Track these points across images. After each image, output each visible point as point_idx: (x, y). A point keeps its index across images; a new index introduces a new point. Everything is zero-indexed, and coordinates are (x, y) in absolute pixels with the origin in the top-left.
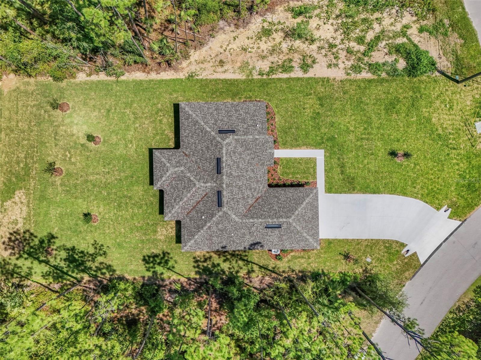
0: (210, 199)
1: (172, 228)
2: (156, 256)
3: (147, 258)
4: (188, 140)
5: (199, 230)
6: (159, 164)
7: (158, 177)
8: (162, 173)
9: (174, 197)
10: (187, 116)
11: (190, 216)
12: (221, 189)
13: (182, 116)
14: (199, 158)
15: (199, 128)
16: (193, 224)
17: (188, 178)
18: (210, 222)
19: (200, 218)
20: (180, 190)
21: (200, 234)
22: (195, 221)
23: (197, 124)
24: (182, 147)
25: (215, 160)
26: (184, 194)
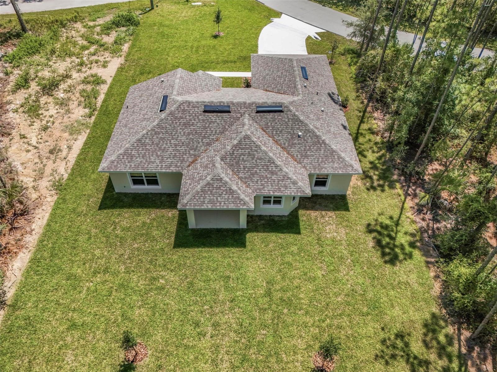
0: (269, 125)
2: (378, 243)
3: (387, 258)
4: (168, 156)
5: (321, 142)
6: (206, 195)
7: (230, 197)
8: (224, 191)
9: (266, 174)
10: (125, 157)
11: (299, 156)
12: (254, 105)
13: (125, 166)
14: (202, 140)
15: (151, 138)
16: (312, 151)
17: (234, 148)
18: (307, 125)
19: (302, 140)
20: (255, 163)
21: (327, 142)
22: (308, 148)
23: (143, 141)
24: (180, 169)
25: (207, 114)
26: (262, 157)
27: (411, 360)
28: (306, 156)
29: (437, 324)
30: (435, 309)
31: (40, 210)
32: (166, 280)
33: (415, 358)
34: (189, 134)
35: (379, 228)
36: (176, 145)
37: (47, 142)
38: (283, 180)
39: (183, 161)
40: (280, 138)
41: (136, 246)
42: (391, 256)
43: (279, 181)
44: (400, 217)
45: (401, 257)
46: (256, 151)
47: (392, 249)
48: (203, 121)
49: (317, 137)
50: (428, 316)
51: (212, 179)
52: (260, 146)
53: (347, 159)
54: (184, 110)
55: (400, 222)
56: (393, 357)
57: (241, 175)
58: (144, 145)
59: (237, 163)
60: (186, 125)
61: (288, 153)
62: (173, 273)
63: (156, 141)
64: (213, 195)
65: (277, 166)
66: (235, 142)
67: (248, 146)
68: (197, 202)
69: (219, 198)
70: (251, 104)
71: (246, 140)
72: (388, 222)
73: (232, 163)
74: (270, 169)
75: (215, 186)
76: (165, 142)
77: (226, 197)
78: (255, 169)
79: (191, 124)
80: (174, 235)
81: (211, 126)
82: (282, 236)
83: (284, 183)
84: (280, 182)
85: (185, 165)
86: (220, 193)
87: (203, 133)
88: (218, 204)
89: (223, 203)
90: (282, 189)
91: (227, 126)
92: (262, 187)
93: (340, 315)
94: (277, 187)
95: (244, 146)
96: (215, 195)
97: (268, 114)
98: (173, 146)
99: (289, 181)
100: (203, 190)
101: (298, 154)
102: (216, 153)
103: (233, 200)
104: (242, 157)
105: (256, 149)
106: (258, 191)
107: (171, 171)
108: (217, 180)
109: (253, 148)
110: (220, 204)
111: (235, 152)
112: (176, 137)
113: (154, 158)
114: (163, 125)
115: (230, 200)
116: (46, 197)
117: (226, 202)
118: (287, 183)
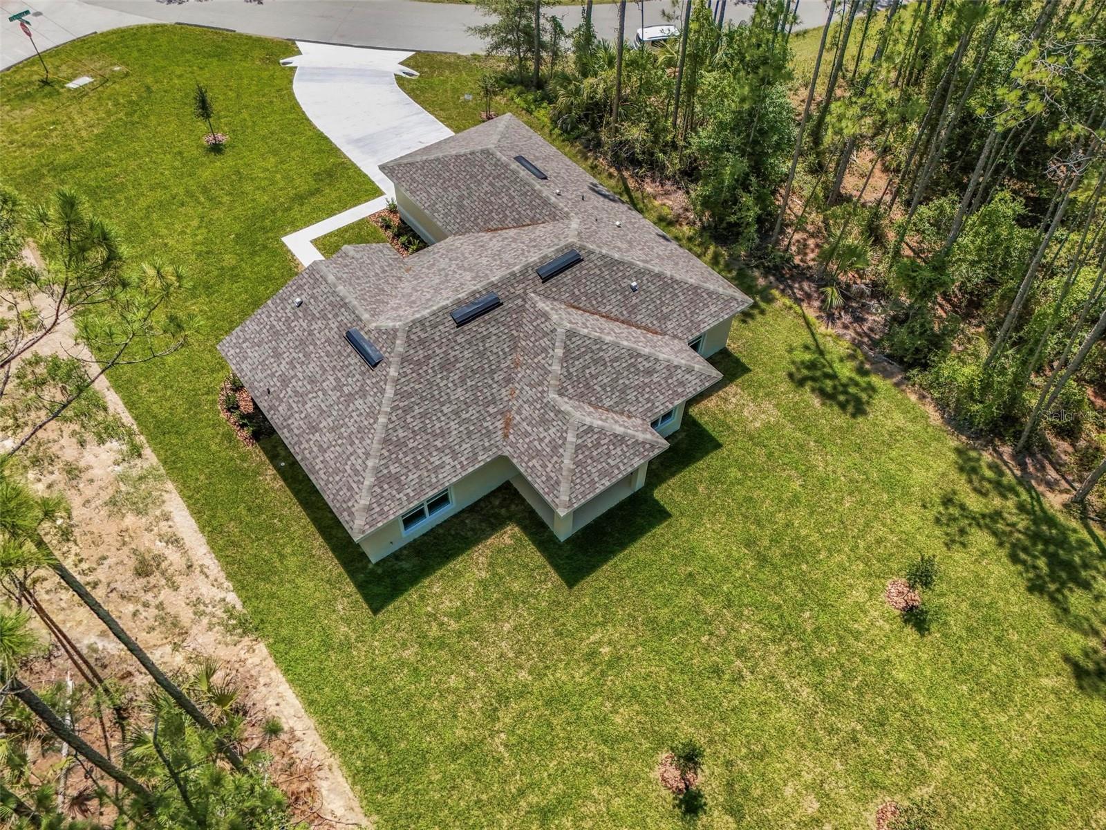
0: (577, 293)
5: (670, 282)
6: (589, 468)
7: (625, 449)
8: (608, 444)
9: (642, 379)
10: (386, 486)
11: (655, 322)
13: (397, 503)
14: (493, 379)
15: (403, 424)
16: (668, 304)
17: (565, 365)
18: (632, 264)
19: (642, 293)
20: (613, 371)
21: (678, 277)
22: (658, 302)
23: (395, 439)
24: (495, 450)
25: (466, 328)
27: (982, 522)
28: (666, 317)
29: (970, 459)
30: (953, 443)
31: (261, 688)
32: (609, 644)
33: (984, 516)
34: (463, 379)
35: (805, 372)
37: (104, 558)
38: (671, 376)
39: (489, 434)
40: (608, 308)
41: (507, 627)
42: (852, 403)
43: (666, 379)
44: (815, 340)
45: (864, 396)
46: (600, 349)
47: (845, 393)
48: (469, 342)
49: (659, 276)
50: (953, 456)
52: (599, 338)
53: (720, 291)
54: (422, 342)
55: (822, 347)
56: (962, 532)
57: (607, 403)
58: (401, 444)
59: (587, 386)
60: (446, 366)
61: (638, 327)
62: (609, 627)
63: (417, 424)
64: (598, 461)
65: (647, 358)
66: (559, 352)
67: (583, 350)
68: (583, 488)
70: (524, 272)
71: (574, 339)
72: (808, 357)
74: (642, 369)
75: (590, 445)
76: (434, 418)
77: (620, 453)
78: (621, 381)
79: (453, 360)
81: (487, 345)
82: (701, 464)
83: (675, 379)
84: (670, 381)
85: (497, 439)
86: (606, 451)
87: (486, 366)
88: (616, 471)
89: (621, 464)
90: (680, 390)
91: (514, 332)
92: (650, 405)
93: (867, 525)
94: (670, 392)
95: (577, 353)
96: (602, 460)
97: (562, 275)
98: (453, 417)
99: (679, 371)
100: (578, 464)
101: (651, 319)
102: (540, 389)
103: (632, 451)
104: (587, 371)
105: (598, 346)
106: (649, 414)
107: (482, 463)
108: (586, 432)
109: (594, 347)
110: (619, 468)
111: (571, 370)
114: (405, 388)
115: (628, 454)
117: (625, 461)
118: (679, 376)
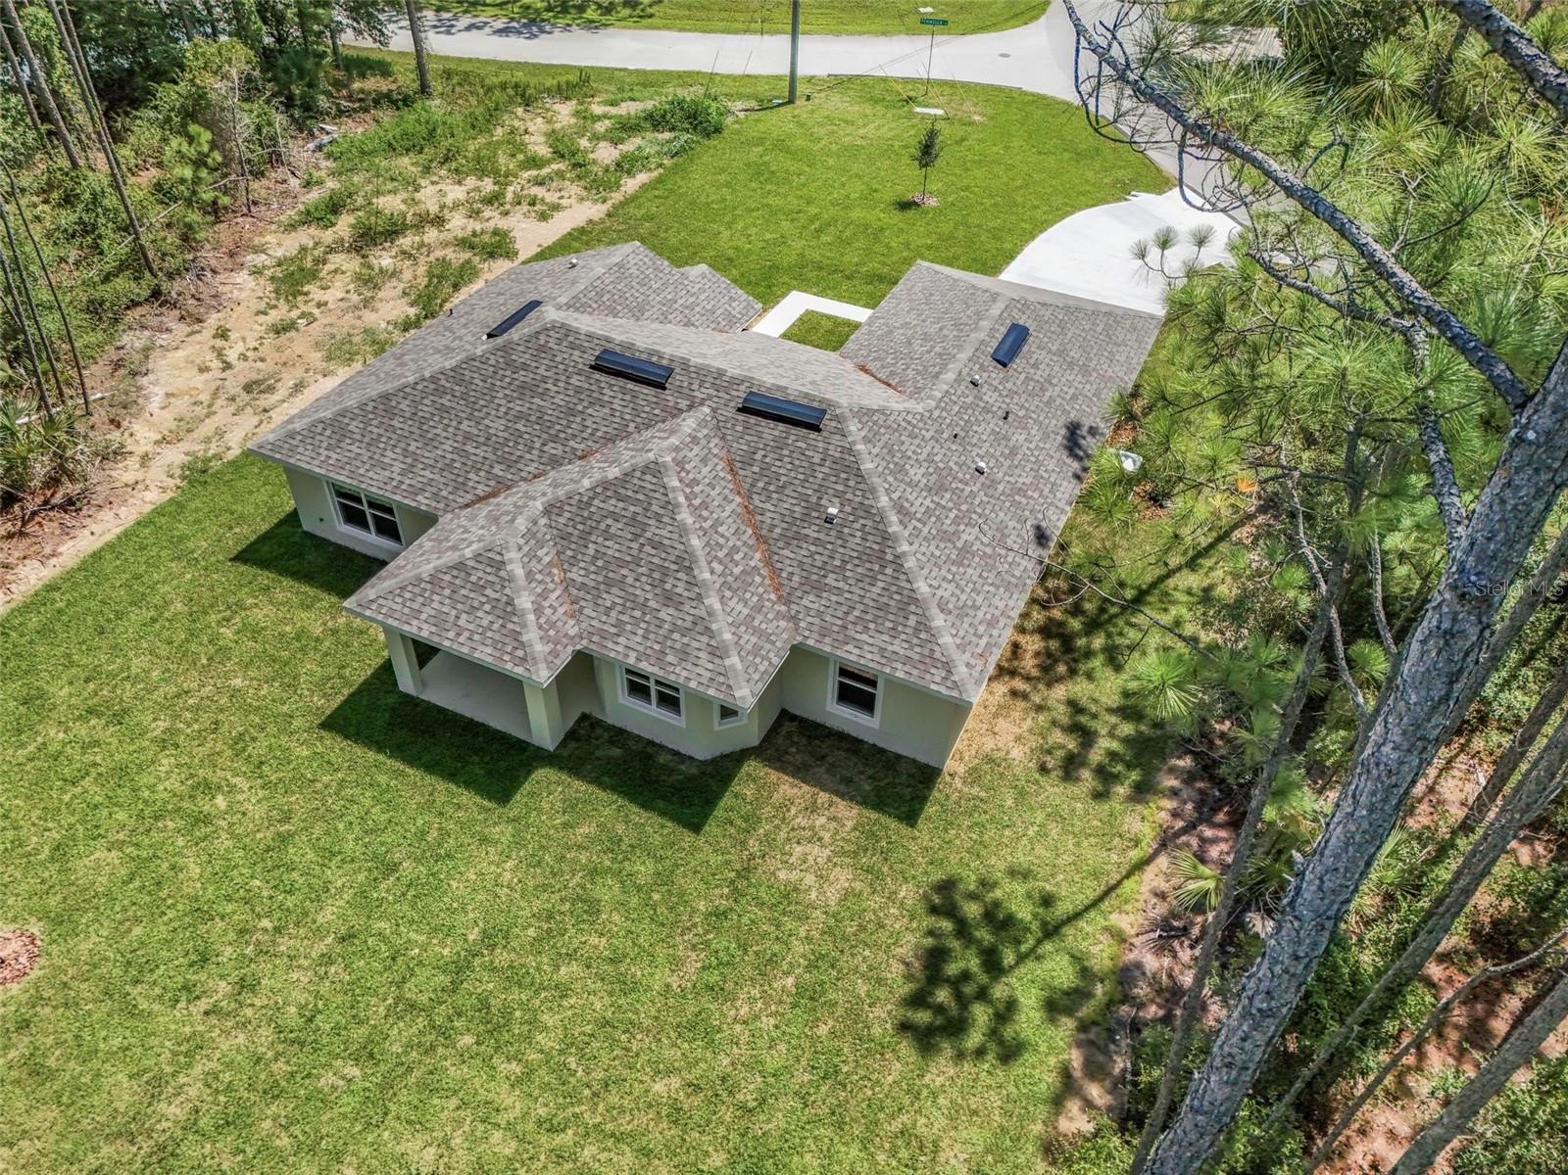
0: (758, 457)
1: (813, 808)
2: (934, 958)
3: (923, 1017)
4: (431, 462)
5: (889, 557)
6: (436, 597)
7: (495, 627)
8: (489, 600)
9: (649, 596)
10: (328, 433)
11: (796, 578)
12: (742, 388)
13: (313, 455)
14: (544, 445)
15: (417, 399)
17: (599, 490)
18: (873, 490)
19: (833, 533)
20: (635, 552)
23: (394, 403)
24: (441, 506)
25: (597, 375)
26: (666, 542)
28: (818, 588)
31: (109, 513)
32: (232, 803)
34: (520, 416)
35: (974, 912)
36: (468, 437)
37: (262, 360)
38: (686, 631)
39: (460, 486)
40: (768, 506)
41: (237, 682)
42: (939, 1019)
43: (675, 628)
46: (658, 517)
47: (964, 1000)
48: (578, 390)
49: (886, 537)
51: (477, 557)
52: (678, 505)
53: (946, 639)
54: (543, 349)
55: (1070, 929)
57: (575, 575)
58: (391, 413)
59: (585, 536)
60: (526, 390)
61: (768, 562)
62: (263, 794)
63: (426, 411)
64: (454, 602)
65: (692, 583)
66: (614, 473)
67: (641, 497)
68: (398, 607)
69: (464, 616)
70: (736, 382)
71: (648, 477)
73: (570, 530)
74: (668, 586)
75: (473, 579)
76: (445, 422)
77: (485, 623)
78: (624, 571)
79: (540, 390)
80: (346, 692)
81: (590, 411)
83: (685, 640)
84: (676, 636)
85: (459, 500)
86: (476, 604)
87: (558, 427)
88: (451, 634)
90: (670, 658)
91: (632, 425)
92: (613, 630)
95: (630, 493)
96: (459, 606)
97: (772, 424)
98: (459, 438)
99: (705, 639)
101: (797, 571)
102: (550, 490)
103: (497, 637)
106: (595, 639)
108: (491, 563)
109: (655, 508)
111: (596, 502)
112: (482, 415)
113: (394, 456)
115: (489, 634)
116: (147, 488)
117: (476, 637)
